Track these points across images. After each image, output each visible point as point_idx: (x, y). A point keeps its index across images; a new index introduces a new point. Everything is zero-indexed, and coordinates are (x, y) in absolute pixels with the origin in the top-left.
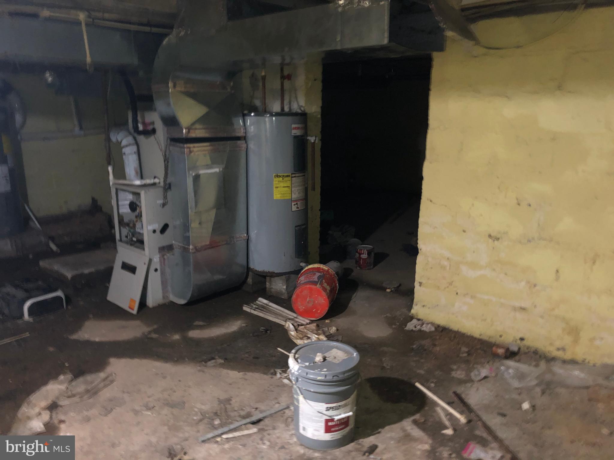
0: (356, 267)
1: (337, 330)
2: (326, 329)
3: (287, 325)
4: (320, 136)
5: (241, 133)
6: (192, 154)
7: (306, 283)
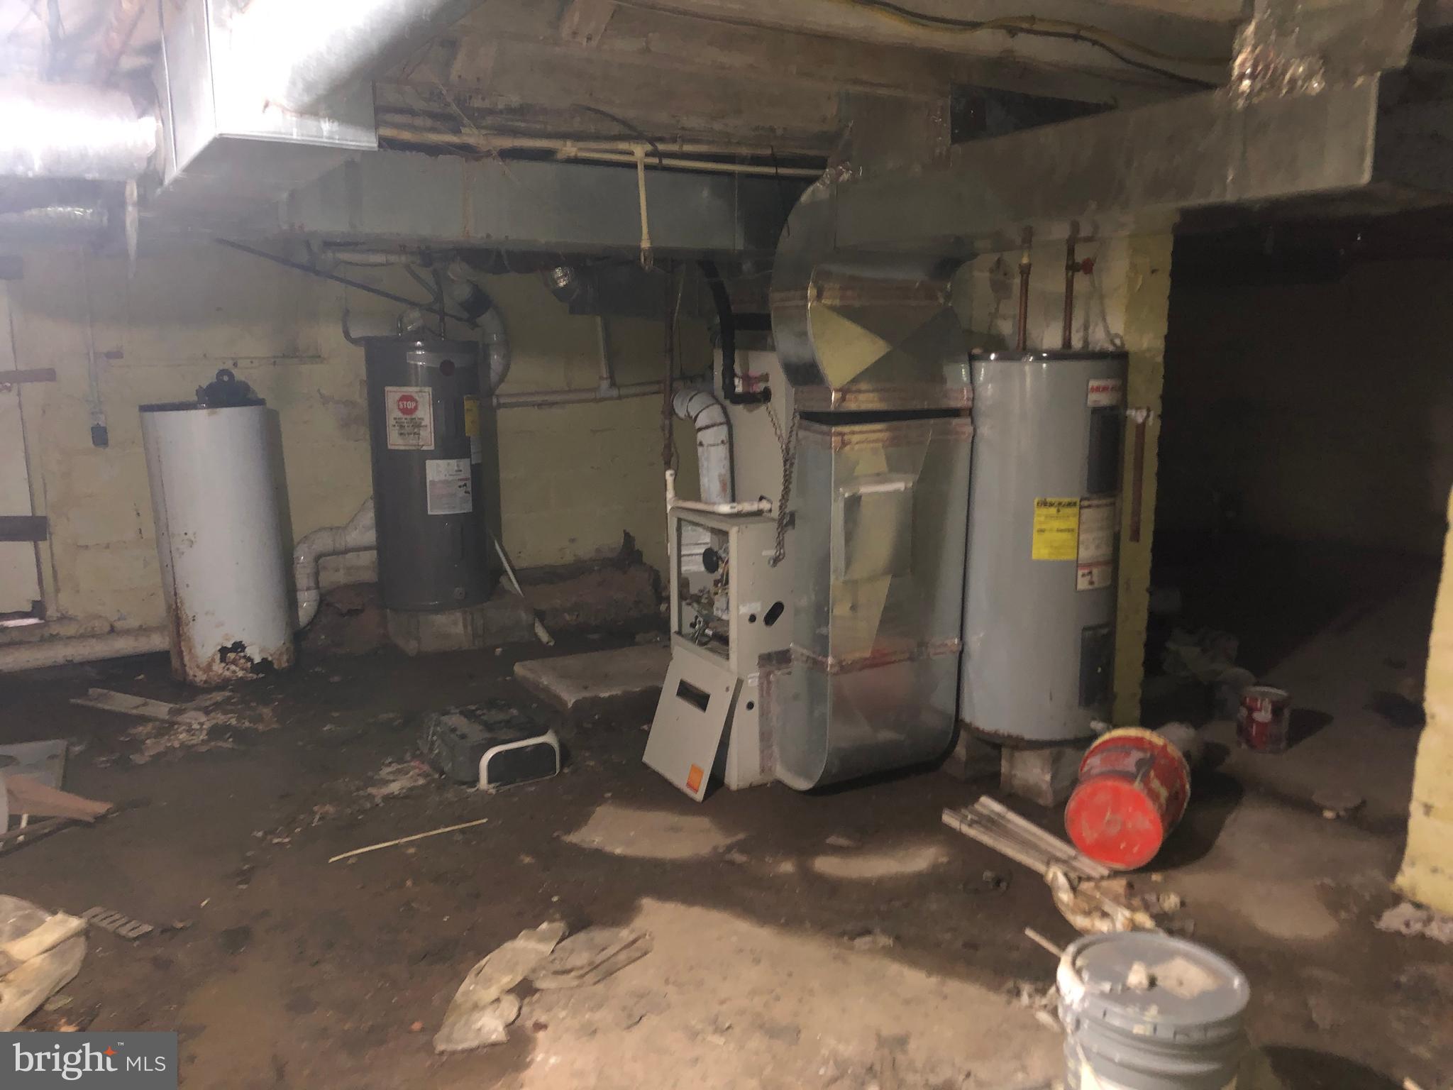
0: (1239, 744)
1: (1183, 904)
2: (1152, 898)
3: (1050, 876)
4: (1158, 408)
5: (962, 402)
6: (847, 448)
7: (1104, 775)
